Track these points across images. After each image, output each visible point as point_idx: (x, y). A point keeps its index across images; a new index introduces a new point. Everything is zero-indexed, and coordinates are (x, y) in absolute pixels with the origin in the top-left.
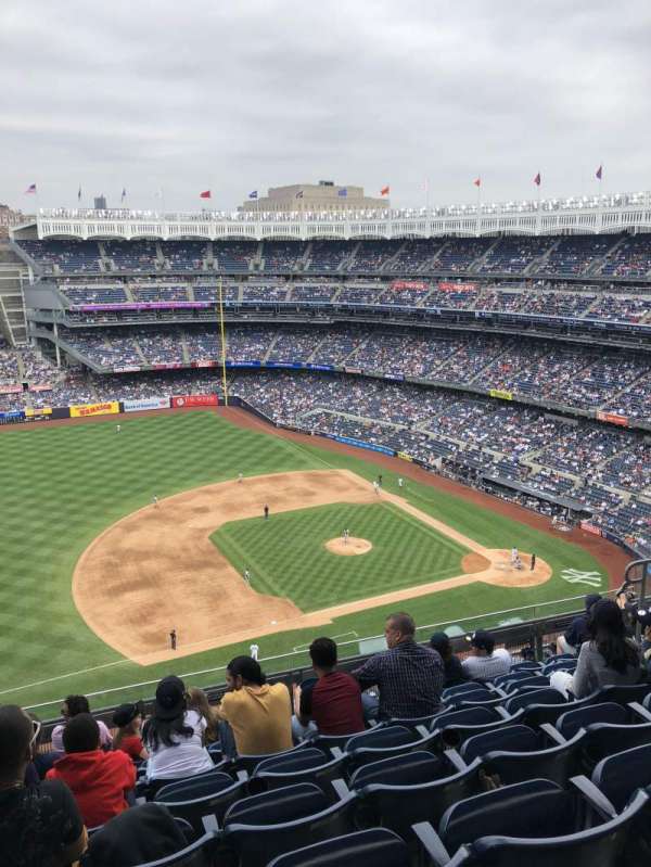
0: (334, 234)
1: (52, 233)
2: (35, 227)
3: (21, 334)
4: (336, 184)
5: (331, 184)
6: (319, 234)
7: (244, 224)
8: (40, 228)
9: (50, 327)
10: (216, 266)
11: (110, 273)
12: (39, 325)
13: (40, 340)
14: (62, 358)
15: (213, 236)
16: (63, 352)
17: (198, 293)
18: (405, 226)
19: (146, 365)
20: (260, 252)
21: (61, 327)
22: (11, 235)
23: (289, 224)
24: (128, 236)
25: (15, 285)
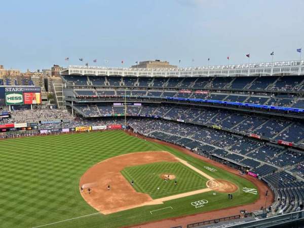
0: (162, 75)
1: (73, 73)
2: (68, 71)
3: (61, 104)
4: (161, 61)
5: (159, 61)
6: (157, 75)
7: (133, 72)
8: (69, 71)
9: (71, 102)
10: (124, 84)
11: (90, 86)
12: (67, 101)
13: (67, 106)
14: (74, 112)
15: (123, 75)
16: (74, 110)
17: (119, 93)
18: (184, 73)
19: (101, 115)
20: (138, 81)
21: (74, 102)
22: (60, 73)
23: (148, 72)
24: (97, 74)
25: (60, 89)
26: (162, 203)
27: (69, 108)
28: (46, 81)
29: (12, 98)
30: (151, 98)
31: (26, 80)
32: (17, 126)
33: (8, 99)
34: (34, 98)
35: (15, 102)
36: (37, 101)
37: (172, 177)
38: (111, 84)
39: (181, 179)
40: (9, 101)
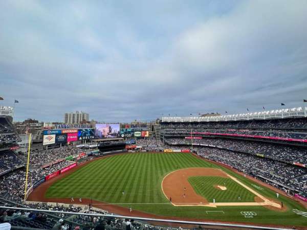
1: (164, 121)
8: (162, 120)
9: (163, 136)
10: (191, 126)
12: (161, 136)
16: (164, 140)
20: (199, 124)
22: (159, 122)
25: (158, 129)
27: (162, 139)
28: (153, 126)
29: (137, 134)
31: (144, 126)
32: (138, 147)
34: (146, 134)
35: (138, 135)
36: (147, 135)
37: (224, 188)
39: (231, 191)
40: (135, 135)
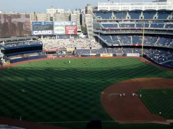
1: (101, 9)
3: (91, 35)
7: (153, 6)
11: (114, 20)
12: (95, 33)
13: (95, 37)
14: (100, 42)
15: (143, 9)
16: (100, 40)
17: (138, 25)
21: (101, 33)
22: (92, 10)
24: (120, 10)
26: (169, 124)
29: (58, 30)
30: (168, 30)
33: (56, 30)
38: (131, 18)
40: (56, 32)
